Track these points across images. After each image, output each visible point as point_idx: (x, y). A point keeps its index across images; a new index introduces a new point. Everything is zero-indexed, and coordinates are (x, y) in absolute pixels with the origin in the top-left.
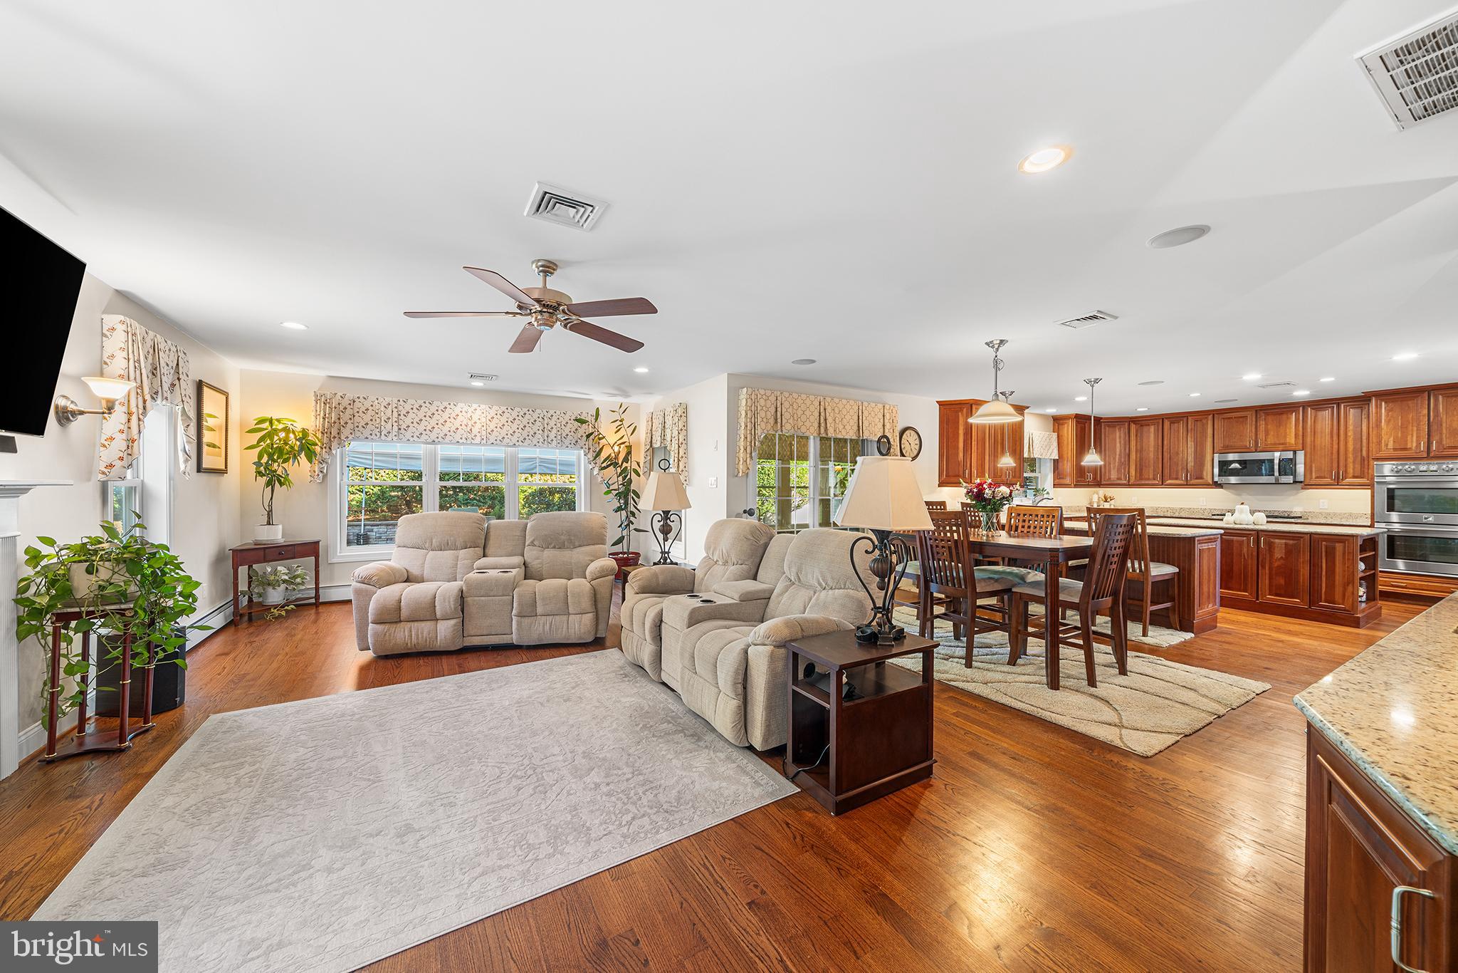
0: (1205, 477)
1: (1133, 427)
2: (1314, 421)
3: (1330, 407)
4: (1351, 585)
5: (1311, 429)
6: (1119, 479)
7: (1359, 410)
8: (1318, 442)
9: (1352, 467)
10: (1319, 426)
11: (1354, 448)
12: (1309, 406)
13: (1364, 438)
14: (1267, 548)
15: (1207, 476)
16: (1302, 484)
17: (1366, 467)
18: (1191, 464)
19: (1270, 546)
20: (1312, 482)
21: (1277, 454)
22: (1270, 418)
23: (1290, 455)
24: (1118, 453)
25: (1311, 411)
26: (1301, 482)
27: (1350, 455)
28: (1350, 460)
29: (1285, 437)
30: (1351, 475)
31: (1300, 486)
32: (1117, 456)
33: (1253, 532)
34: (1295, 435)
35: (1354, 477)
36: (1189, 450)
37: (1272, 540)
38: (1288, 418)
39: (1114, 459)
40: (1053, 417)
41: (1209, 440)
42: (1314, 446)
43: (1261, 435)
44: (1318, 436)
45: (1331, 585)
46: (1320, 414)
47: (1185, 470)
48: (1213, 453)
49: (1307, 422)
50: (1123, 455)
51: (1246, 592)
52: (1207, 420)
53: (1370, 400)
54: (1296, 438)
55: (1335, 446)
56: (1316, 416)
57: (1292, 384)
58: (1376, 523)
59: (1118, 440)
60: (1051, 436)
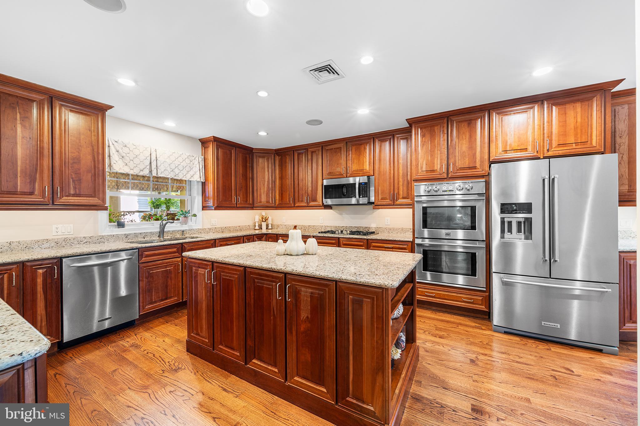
0: (318, 200)
1: (277, 158)
2: (380, 151)
3: (388, 138)
4: (380, 374)
5: (378, 158)
6: (268, 202)
7: (405, 141)
8: (382, 169)
9: (402, 189)
10: (382, 156)
11: (403, 173)
12: (377, 138)
13: (409, 164)
14: (294, 302)
15: (319, 199)
16: (374, 205)
17: (410, 189)
18: (310, 189)
19: (296, 294)
20: (379, 203)
21: (357, 179)
22: (354, 148)
23: (364, 179)
24: (266, 180)
25: (378, 142)
26: (373, 203)
27: (401, 180)
28: (401, 183)
29: (363, 165)
30: (401, 196)
31: (371, 206)
32: (266, 183)
33: (281, 275)
34: (369, 163)
35: (404, 198)
36: (309, 176)
37: (298, 288)
38: (365, 149)
39: (264, 185)
40: (200, 140)
41: (320, 168)
42: (380, 172)
43: (350, 163)
44: (382, 163)
45: (358, 372)
46: (383, 144)
47: (307, 194)
48: (323, 180)
49: (376, 152)
50: (270, 182)
52: (319, 151)
53: (411, 132)
54: (369, 165)
55: (392, 172)
56: (381, 146)
57: (337, 73)
58: (416, 239)
59: (266, 169)
60: (194, 158)
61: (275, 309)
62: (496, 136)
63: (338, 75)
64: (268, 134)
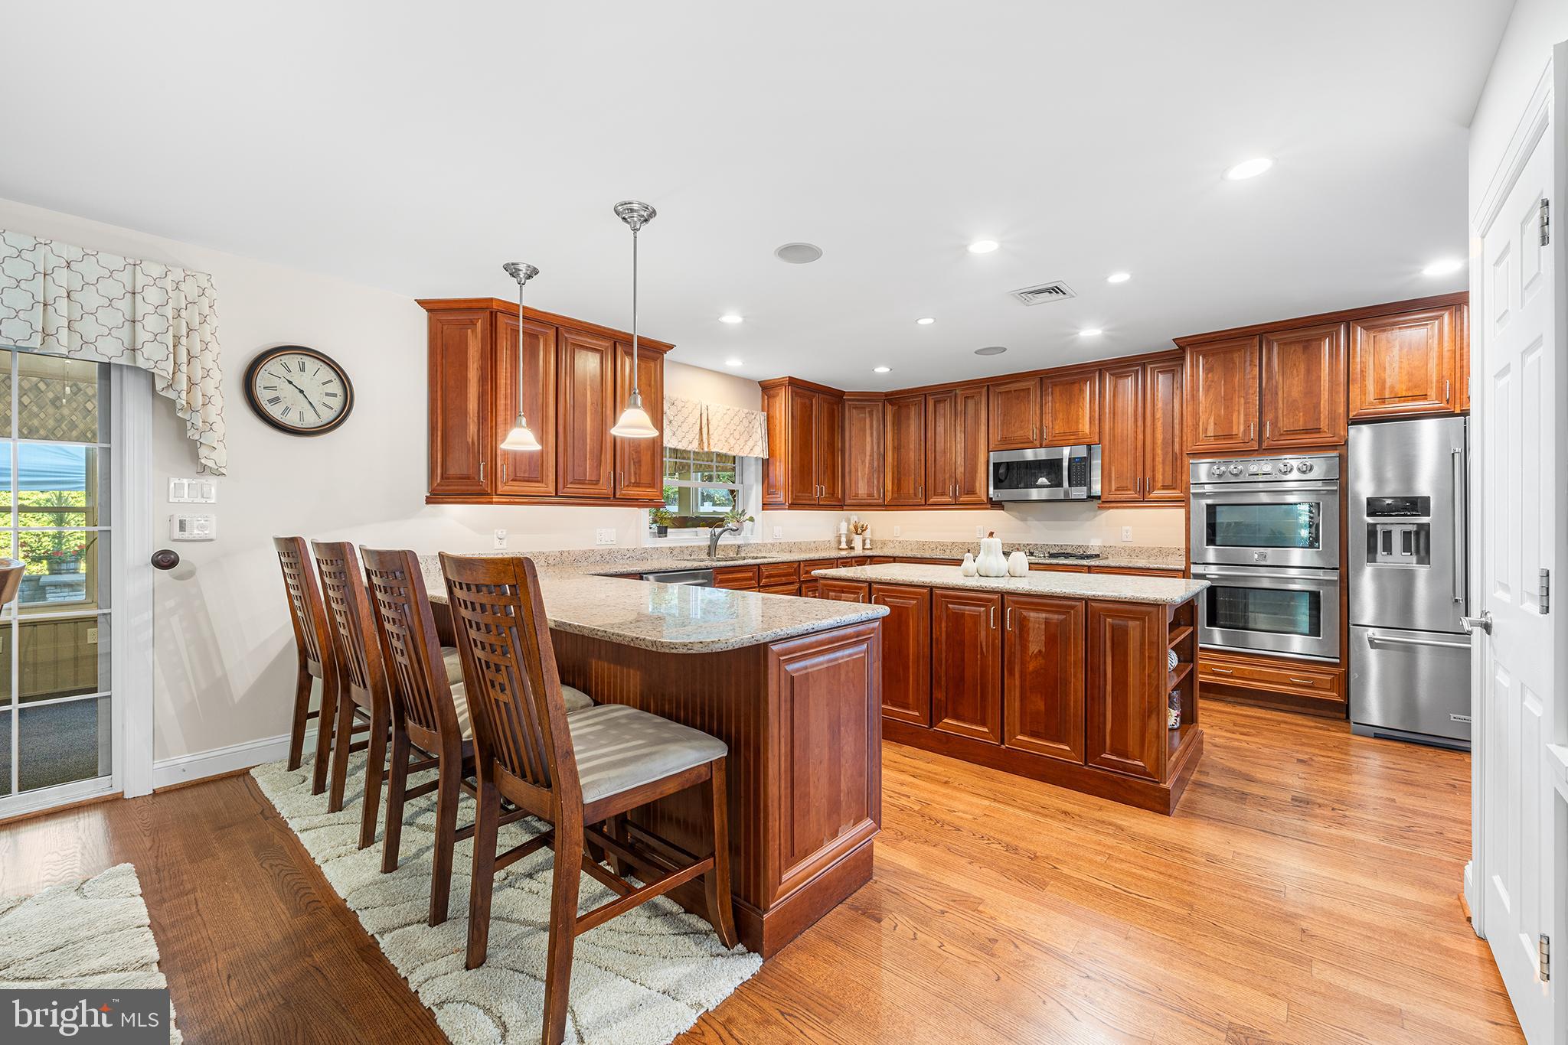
0: (978, 491)
1: (889, 409)
2: (1114, 396)
3: (1132, 371)
4: (1154, 716)
5: (1110, 408)
6: (870, 495)
7: (1170, 375)
8: (1118, 430)
9: (1161, 470)
10: (1119, 404)
11: (1164, 439)
12: (1107, 370)
13: (1177, 421)
14: (1017, 632)
15: (980, 491)
16: (1100, 502)
17: (1179, 470)
18: (960, 470)
19: (1022, 623)
20: (1112, 497)
21: (1066, 452)
22: (1057, 390)
23: (1081, 452)
24: (868, 453)
25: (1110, 378)
26: (1099, 498)
27: (1159, 451)
28: (1159, 459)
29: (1077, 422)
30: (1160, 485)
31: (1096, 503)
32: (868, 458)
33: (995, 597)
34: (1090, 418)
35: (1164, 487)
36: (958, 446)
37: (1025, 613)
38: (1082, 391)
39: (863, 462)
40: (760, 383)
41: (983, 428)
42: (1114, 436)
43: (1048, 420)
44: (1119, 419)
45: (1120, 716)
46: (1121, 382)
47: (954, 480)
48: (988, 452)
49: (1105, 397)
50: (875, 456)
51: (984, 724)
52: (981, 395)
53: (1183, 359)
54: (1090, 423)
55: (1140, 436)
56: (1115, 387)
57: (1062, 291)
58: (1192, 565)
59: (868, 432)
60: (753, 417)
61: (984, 644)
62: (1361, 371)
63: (1064, 294)
64: (891, 370)
